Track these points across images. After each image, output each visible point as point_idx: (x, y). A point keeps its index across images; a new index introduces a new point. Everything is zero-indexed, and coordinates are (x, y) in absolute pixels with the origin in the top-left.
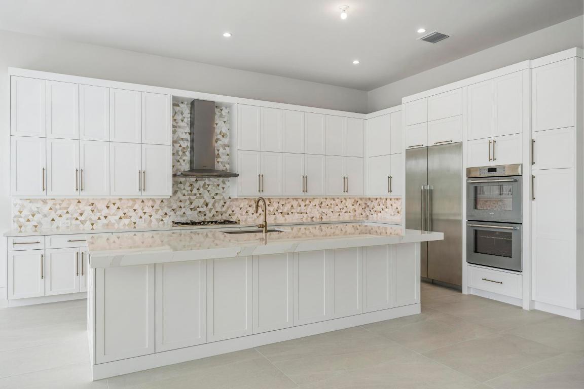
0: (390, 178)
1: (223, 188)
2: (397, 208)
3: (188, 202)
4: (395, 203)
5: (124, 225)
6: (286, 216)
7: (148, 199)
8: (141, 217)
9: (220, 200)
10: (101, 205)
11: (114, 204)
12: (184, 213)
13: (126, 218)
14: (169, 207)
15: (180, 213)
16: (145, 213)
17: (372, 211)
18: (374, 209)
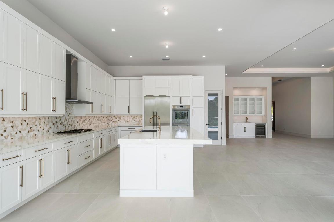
0: (129, 107)
1: (72, 110)
2: (127, 120)
3: (59, 119)
5: (31, 137)
6: (90, 125)
7: (42, 117)
8: (39, 131)
9: (71, 117)
10: (17, 123)
11: (25, 121)
12: (58, 126)
13: (31, 131)
14: (52, 122)
15: (56, 126)
16: (41, 127)
17: (111, 122)
18: (113, 121)
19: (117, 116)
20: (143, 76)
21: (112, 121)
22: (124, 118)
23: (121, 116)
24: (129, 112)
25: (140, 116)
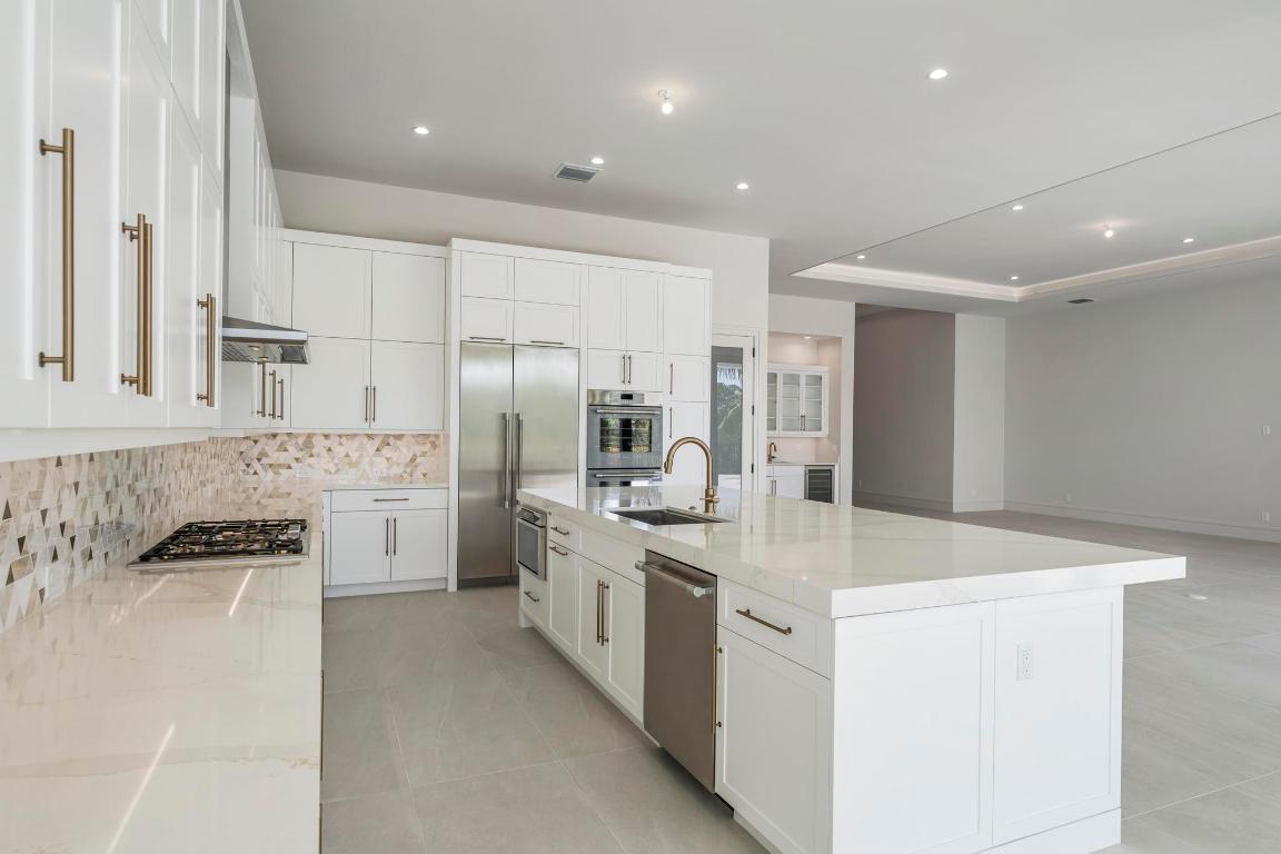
0: (370, 393)
2: (347, 456)
4: (341, 444)
5: (19, 618)
8: (55, 556)
13: (24, 569)
16: (63, 527)
17: (256, 466)
18: (265, 461)
19: (289, 434)
20: (456, 242)
21: (259, 460)
22: (327, 443)
23: (310, 436)
24: (370, 416)
25: (414, 436)
